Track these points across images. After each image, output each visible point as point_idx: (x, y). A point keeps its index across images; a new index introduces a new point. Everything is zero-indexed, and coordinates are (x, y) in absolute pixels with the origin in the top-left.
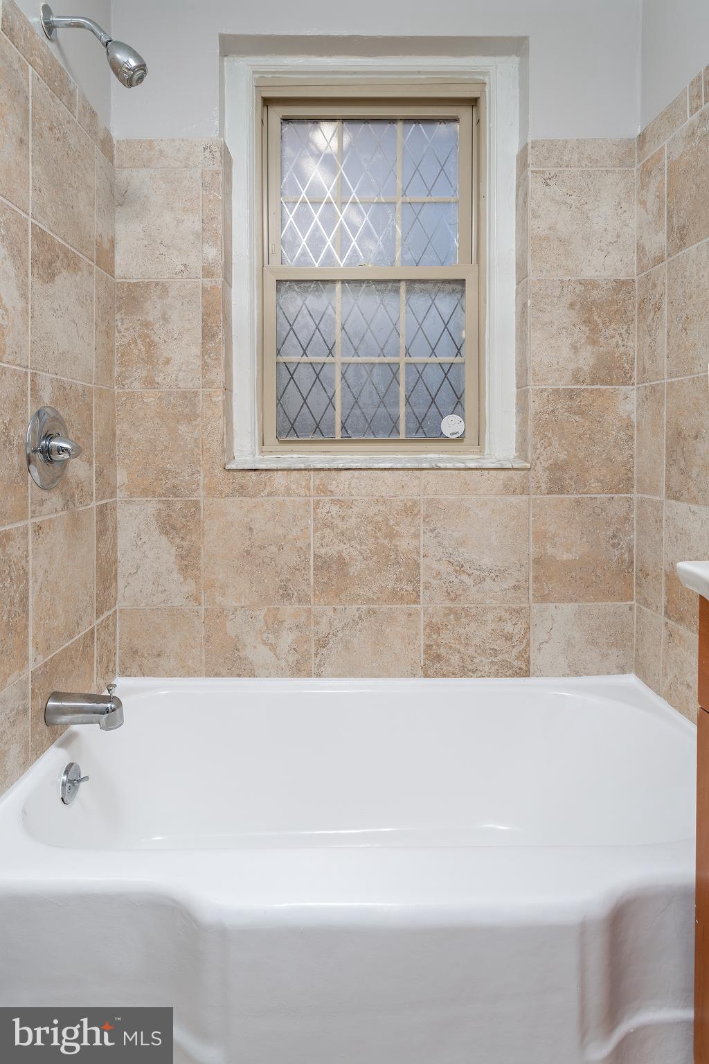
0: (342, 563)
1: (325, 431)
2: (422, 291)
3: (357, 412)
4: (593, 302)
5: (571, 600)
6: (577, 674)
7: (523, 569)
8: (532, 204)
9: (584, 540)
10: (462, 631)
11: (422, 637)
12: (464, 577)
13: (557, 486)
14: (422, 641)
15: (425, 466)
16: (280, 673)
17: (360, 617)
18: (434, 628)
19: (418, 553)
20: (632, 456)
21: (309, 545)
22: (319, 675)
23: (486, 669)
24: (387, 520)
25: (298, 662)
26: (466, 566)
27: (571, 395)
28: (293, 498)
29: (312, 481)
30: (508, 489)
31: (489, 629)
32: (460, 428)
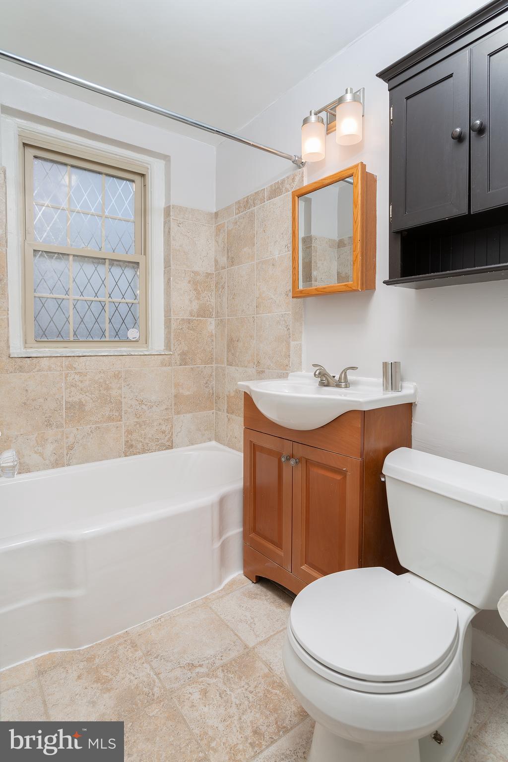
0: (81, 405)
1: (64, 336)
2: (117, 265)
3: (82, 326)
4: (198, 281)
5: (190, 412)
6: (192, 444)
7: (170, 401)
8: (172, 234)
9: (195, 385)
10: (143, 432)
11: (124, 437)
12: (143, 406)
13: (184, 362)
14: (123, 439)
15: (124, 354)
16: (46, 467)
17: (91, 432)
18: (129, 432)
19: (121, 396)
20: (213, 349)
21: (63, 396)
22: (68, 465)
23: (154, 448)
24: (105, 381)
25: (56, 460)
26: (144, 401)
27: (189, 321)
28: (52, 372)
29: (64, 362)
30: (163, 364)
31: (155, 429)
32: (137, 335)
